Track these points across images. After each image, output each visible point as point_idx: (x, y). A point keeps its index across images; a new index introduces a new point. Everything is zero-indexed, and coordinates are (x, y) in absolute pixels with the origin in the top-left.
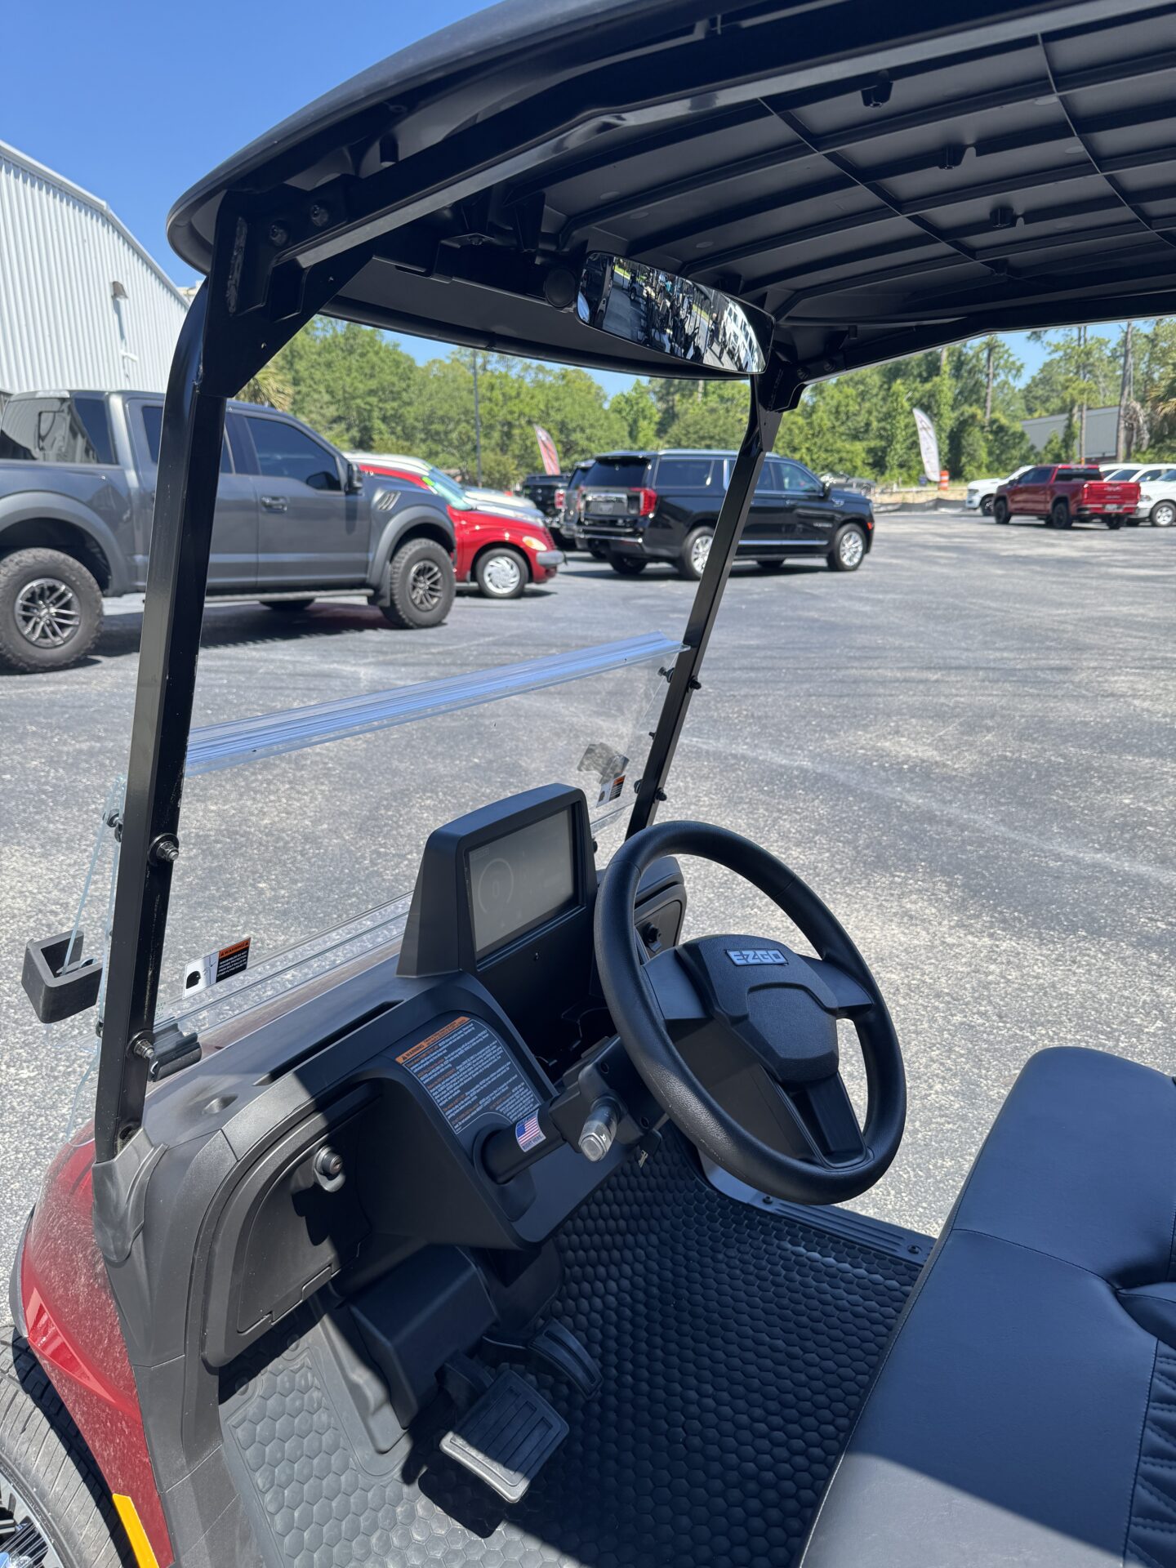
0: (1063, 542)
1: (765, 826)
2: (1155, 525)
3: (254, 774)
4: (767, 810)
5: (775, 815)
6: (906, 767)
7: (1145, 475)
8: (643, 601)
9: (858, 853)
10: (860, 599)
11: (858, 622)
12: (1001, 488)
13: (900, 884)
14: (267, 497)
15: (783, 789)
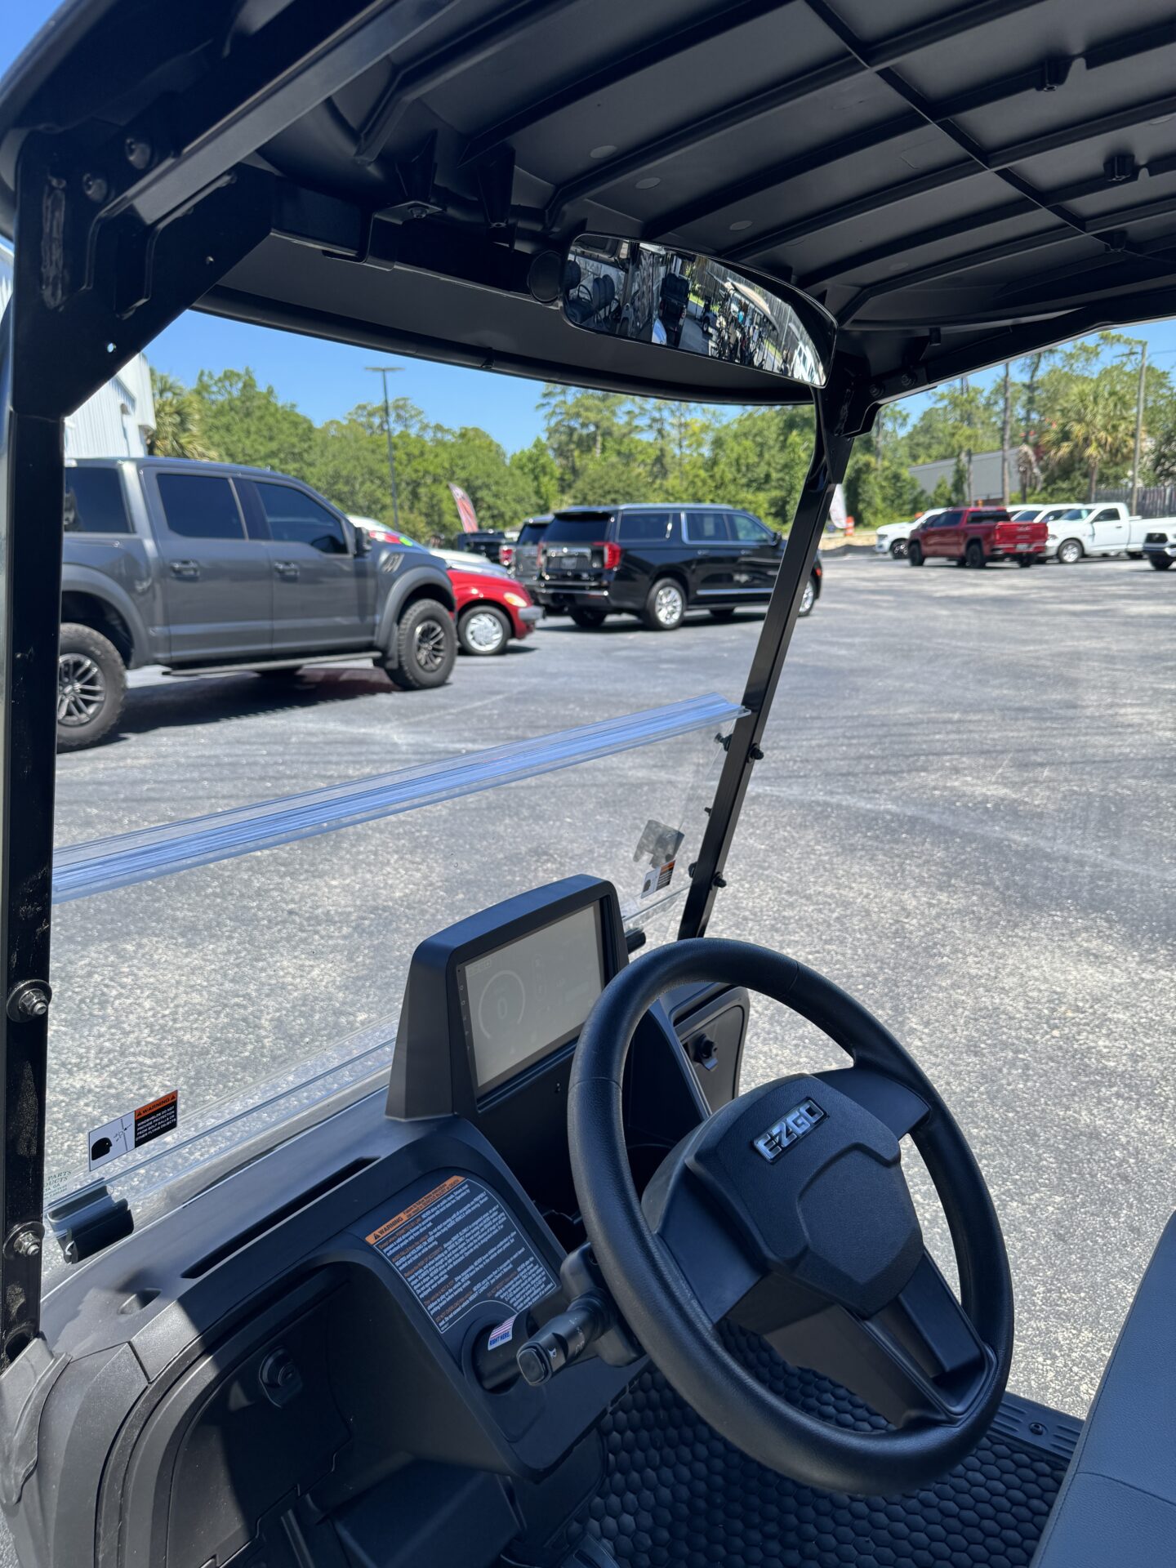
0: (987, 582)
1: (896, 872)
2: (1062, 562)
3: (353, 846)
4: (885, 855)
5: (897, 860)
6: (989, 805)
7: (1048, 515)
8: (624, 653)
9: (1001, 893)
10: (832, 644)
11: (845, 665)
12: (913, 532)
13: (1063, 923)
14: (280, 562)
15: (886, 833)
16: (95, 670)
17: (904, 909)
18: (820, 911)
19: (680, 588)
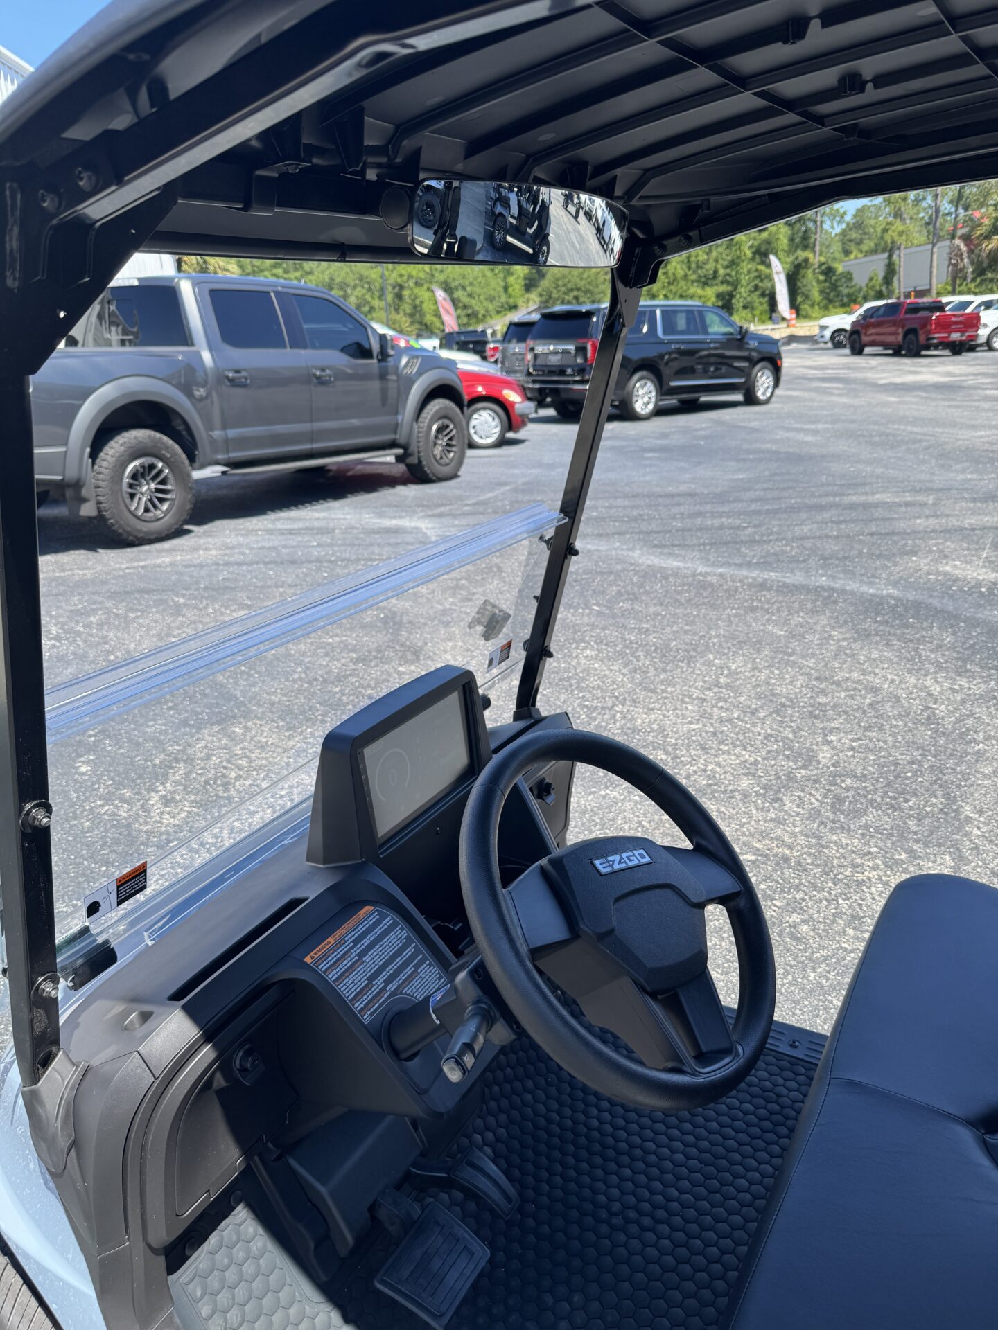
0: (924, 369)
1: (913, 658)
4: (898, 640)
5: (911, 645)
6: (983, 590)
7: (979, 305)
10: (797, 430)
11: (814, 451)
12: (854, 324)
14: (317, 368)
15: (895, 618)
16: (167, 471)
17: (931, 695)
18: (852, 697)
19: (655, 380)
